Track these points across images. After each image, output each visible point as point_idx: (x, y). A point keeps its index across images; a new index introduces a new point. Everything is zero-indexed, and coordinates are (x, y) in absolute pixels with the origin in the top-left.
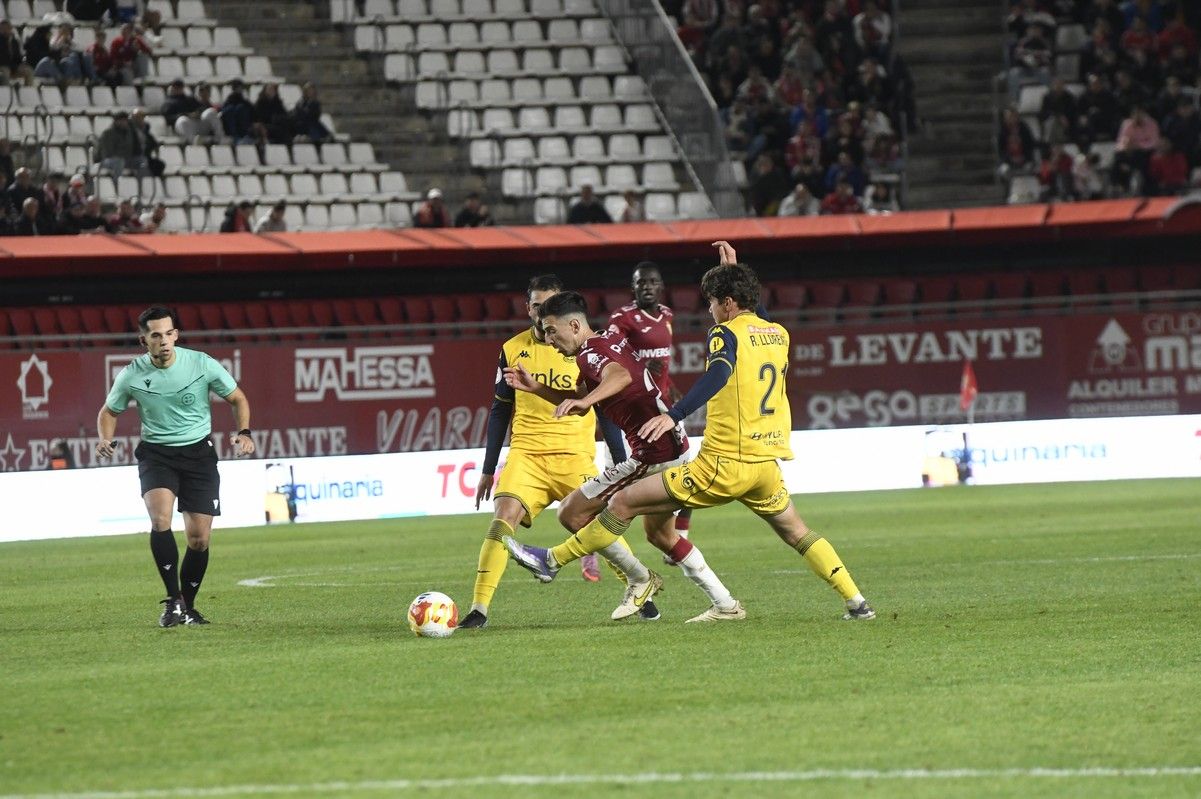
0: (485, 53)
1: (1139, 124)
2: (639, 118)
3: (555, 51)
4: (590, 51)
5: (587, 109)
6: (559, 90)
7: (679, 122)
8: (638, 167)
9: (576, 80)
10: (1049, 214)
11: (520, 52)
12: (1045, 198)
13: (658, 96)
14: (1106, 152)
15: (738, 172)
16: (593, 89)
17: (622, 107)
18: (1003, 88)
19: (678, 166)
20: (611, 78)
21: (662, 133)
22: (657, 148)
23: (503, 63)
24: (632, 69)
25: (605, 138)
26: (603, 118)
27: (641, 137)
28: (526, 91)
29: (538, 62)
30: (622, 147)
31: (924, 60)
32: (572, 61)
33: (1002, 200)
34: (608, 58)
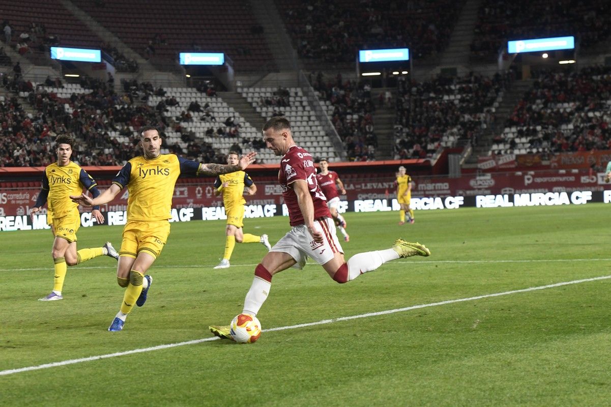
0: (300, 132)
1: (417, 146)
2: (328, 144)
3: (313, 132)
4: (319, 132)
5: (318, 142)
6: (313, 139)
7: (335, 144)
8: (328, 153)
9: (316, 137)
10: (401, 162)
11: (306, 132)
12: (401, 159)
13: (331, 140)
14: (411, 151)
15: (345, 154)
16: (319, 139)
17: (325, 142)
18: (393, 139)
19: (335, 153)
20: (323, 137)
21: (331, 147)
22: (331, 149)
23: (303, 134)
24: (327, 135)
25: (321, 147)
26: (321, 144)
27: (328, 147)
28: (307, 139)
29: (310, 134)
30: (325, 149)
31: (379, 134)
32: (316, 134)
33: (393, 159)
34: (322, 133)
